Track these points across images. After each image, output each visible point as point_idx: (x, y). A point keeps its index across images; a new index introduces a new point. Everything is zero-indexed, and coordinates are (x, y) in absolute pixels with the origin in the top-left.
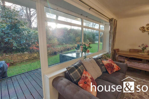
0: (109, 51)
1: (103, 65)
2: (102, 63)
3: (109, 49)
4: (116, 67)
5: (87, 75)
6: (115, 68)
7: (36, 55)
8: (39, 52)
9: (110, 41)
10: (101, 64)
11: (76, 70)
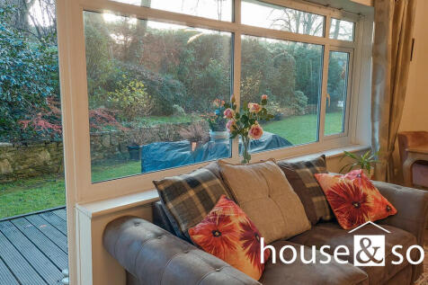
0: (373, 139)
1: (319, 191)
2: (314, 184)
3: (373, 130)
4: (376, 200)
5: (231, 213)
6: (371, 205)
7: (45, 156)
8: (59, 144)
9: (374, 94)
10: (308, 185)
11: (192, 193)
